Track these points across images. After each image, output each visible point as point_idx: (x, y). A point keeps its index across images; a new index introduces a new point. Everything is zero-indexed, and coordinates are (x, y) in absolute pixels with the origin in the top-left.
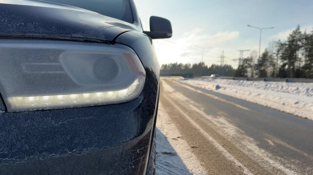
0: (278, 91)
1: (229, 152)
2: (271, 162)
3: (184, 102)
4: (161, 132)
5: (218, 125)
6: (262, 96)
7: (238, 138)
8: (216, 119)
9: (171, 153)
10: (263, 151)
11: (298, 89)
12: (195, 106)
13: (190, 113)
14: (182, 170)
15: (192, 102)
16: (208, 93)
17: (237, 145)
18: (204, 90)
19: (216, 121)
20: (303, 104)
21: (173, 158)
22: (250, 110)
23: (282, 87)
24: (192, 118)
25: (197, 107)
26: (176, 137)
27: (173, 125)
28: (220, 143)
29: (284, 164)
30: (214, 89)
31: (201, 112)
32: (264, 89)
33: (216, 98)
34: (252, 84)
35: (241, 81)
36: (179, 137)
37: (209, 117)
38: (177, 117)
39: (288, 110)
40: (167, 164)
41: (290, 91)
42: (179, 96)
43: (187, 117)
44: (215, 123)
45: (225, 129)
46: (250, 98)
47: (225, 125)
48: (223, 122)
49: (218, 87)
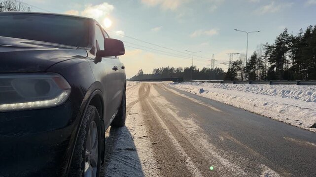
0: (257, 93)
1: (182, 146)
2: (213, 153)
3: (163, 106)
4: (130, 133)
5: (184, 125)
6: (237, 99)
7: (196, 135)
8: (185, 121)
9: (132, 149)
10: (211, 145)
11: (275, 91)
12: (171, 109)
13: (163, 116)
14: (136, 161)
15: (171, 106)
16: (191, 97)
17: (191, 142)
18: (189, 94)
20: (271, 104)
21: (133, 152)
22: (221, 111)
23: (262, 89)
24: (164, 120)
25: (173, 110)
26: (141, 137)
27: (144, 127)
28: (178, 140)
29: (222, 155)
30: (198, 92)
31: (175, 115)
32: (246, 92)
33: (196, 101)
34: (235, 87)
35: (226, 84)
36: (144, 137)
37: (179, 119)
38: (150, 119)
39: (257, 110)
40: (126, 158)
41: (268, 93)
42: (162, 101)
43: (160, 119)
44: (183, 124)
45: (188, 129)
46: (227, 101)
47: (190, 126)
48: (190, 123)
49: (202, 91)
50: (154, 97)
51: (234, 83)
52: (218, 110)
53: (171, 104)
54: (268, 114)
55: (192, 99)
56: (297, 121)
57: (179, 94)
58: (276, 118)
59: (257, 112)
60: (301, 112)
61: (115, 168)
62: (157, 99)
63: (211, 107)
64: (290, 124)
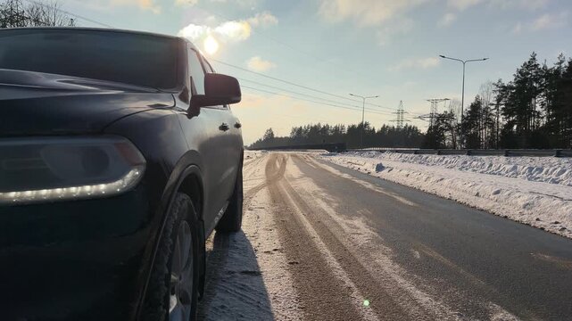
0: (482, 172)
1: (344, 268)
2: (401, 281)
3: (309, 195)
4: (249, 243)
5: (348, 230)
6: (446, 182)
7: (369, 248)
8: (349, 222)
9: (254, 272)
10: (397, 266)
11: (515, 168)
12: (324, 200)
13: (310, 213)
14: (262, 294)
15: (324, 194)
16: (361, 178)
17: (361, 259)
18: (357, 173)
19: (347, 224)
20: (508, 193)
21: (255, 278)
22: (415, 205)
23: (491, 165)
24: (311, 220)
25: (328, 202)
26: (270, 250)
27: (275, 232)
28: (336, 257)
29: (418, 284)
30: (373, 170)
31: (331, 211)
32: (460, 169)
33: (370, 186)
34: (441, 161)
35: (424, 156)
36: (275, 250)
37: (338, 219)
38: (287, 219)
39: (482, 204)
40: (243, 287)
41: (502, 172)
42: (308, 185)
43: (304, 219)
44: (345, 227)
45: (355, 236)
46: (427, 186)
47: (359, 230)
48: (358, 226)
49: (380, 168)
50: (293, 179)
51: (439, 154)
52: (410, 203)
53: (324, 192)
54: (501, 210)
55: (362, 182)
56: (556, 223)
57: (339, 174)
58: (518, 218)
59: (481, 207)
60: (564, 208)
61: (223, 307)
62: (298, 181)
63: (398, 198)
64: (542, 229)
